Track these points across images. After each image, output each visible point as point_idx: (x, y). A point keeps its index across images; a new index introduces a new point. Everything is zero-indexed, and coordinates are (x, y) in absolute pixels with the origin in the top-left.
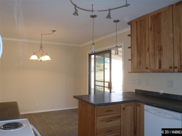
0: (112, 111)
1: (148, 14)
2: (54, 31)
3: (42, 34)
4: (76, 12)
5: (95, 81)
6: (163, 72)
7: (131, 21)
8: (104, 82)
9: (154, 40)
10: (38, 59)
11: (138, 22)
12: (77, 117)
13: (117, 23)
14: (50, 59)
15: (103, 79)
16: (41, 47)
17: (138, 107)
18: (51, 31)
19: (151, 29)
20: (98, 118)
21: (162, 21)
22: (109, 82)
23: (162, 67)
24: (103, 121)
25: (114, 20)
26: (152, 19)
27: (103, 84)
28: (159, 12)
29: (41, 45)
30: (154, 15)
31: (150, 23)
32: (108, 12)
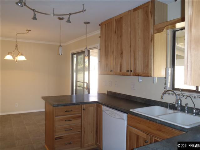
0: (71, 111)
1: (114, 18)
2: (29, 30)
3: (18, 33)
4: (35, 17)
5: (77, 81)
6: (122, 75)
7: (101, 23)
8: (84, 83)
9: (118, 43)
10: (13, 59)
11: (106, 24)
12: (44, 117)
13: (87, 25)
14: (26, 60)
15: (83, 80)
16: (17, 47)
17: (99, 108)
18: (26, 30)
19: (115, 33)
20: (56, 117)
21: (124, 25)
22: (87, 82)
23: (122, 70)
24: (61, 120)
25: (84, 22)
26: (116, 22)
27: (83, 84)
28: (122, 16)
29: (17, 45)
30: (118, 19)
31: (115, 26)
32: (68, 16)
